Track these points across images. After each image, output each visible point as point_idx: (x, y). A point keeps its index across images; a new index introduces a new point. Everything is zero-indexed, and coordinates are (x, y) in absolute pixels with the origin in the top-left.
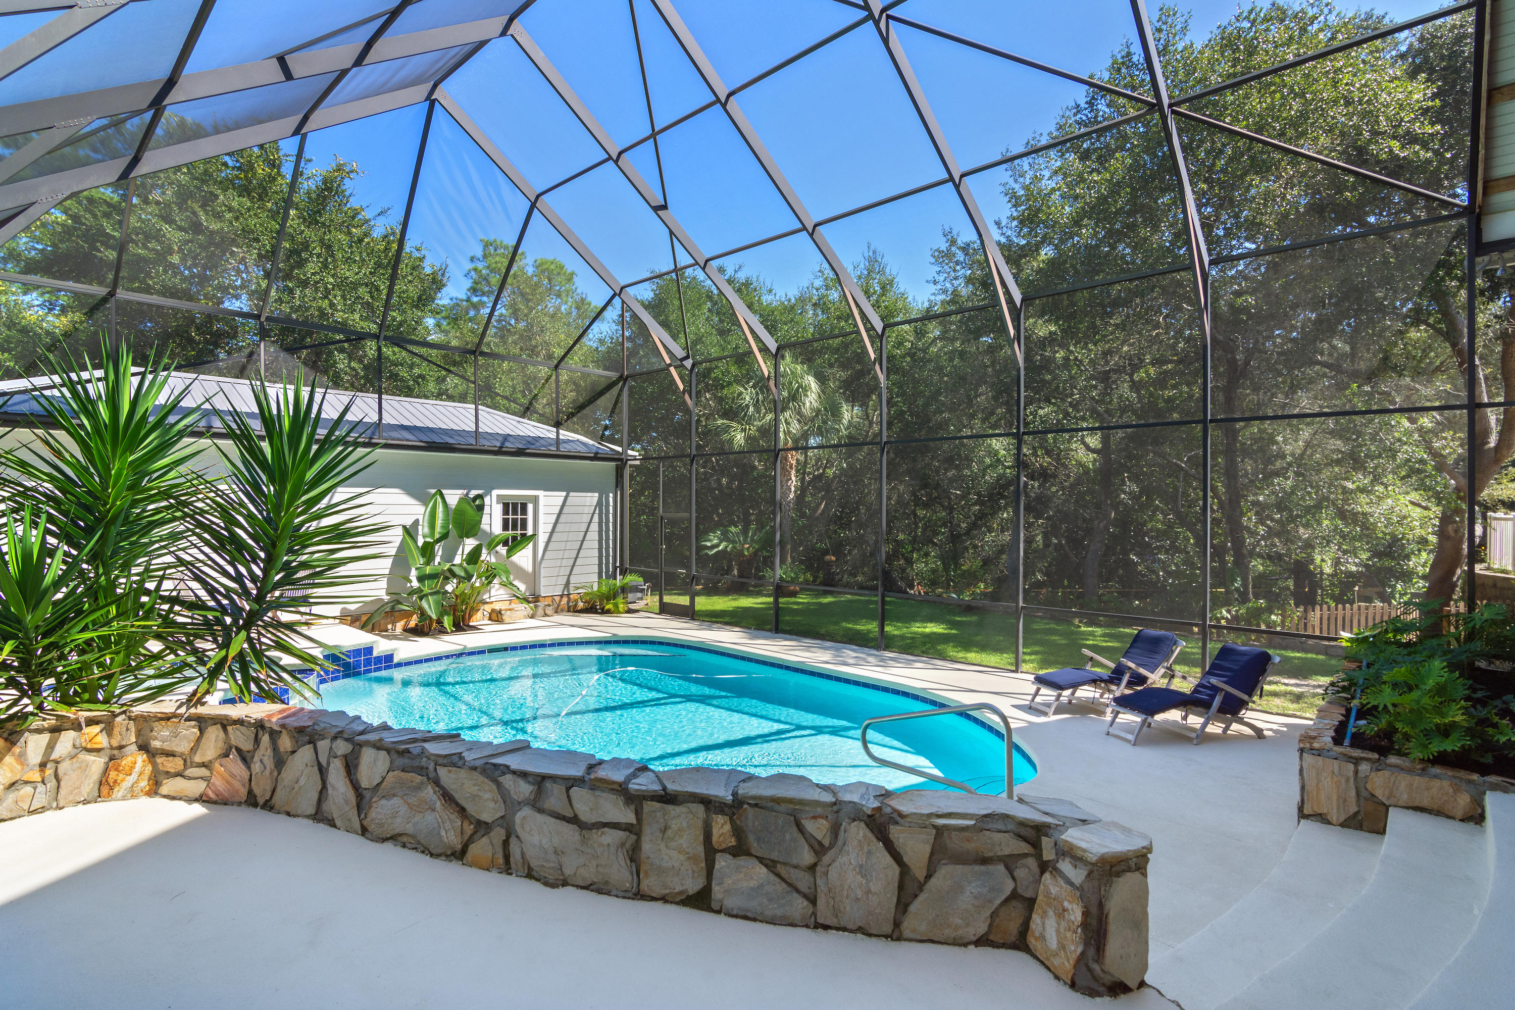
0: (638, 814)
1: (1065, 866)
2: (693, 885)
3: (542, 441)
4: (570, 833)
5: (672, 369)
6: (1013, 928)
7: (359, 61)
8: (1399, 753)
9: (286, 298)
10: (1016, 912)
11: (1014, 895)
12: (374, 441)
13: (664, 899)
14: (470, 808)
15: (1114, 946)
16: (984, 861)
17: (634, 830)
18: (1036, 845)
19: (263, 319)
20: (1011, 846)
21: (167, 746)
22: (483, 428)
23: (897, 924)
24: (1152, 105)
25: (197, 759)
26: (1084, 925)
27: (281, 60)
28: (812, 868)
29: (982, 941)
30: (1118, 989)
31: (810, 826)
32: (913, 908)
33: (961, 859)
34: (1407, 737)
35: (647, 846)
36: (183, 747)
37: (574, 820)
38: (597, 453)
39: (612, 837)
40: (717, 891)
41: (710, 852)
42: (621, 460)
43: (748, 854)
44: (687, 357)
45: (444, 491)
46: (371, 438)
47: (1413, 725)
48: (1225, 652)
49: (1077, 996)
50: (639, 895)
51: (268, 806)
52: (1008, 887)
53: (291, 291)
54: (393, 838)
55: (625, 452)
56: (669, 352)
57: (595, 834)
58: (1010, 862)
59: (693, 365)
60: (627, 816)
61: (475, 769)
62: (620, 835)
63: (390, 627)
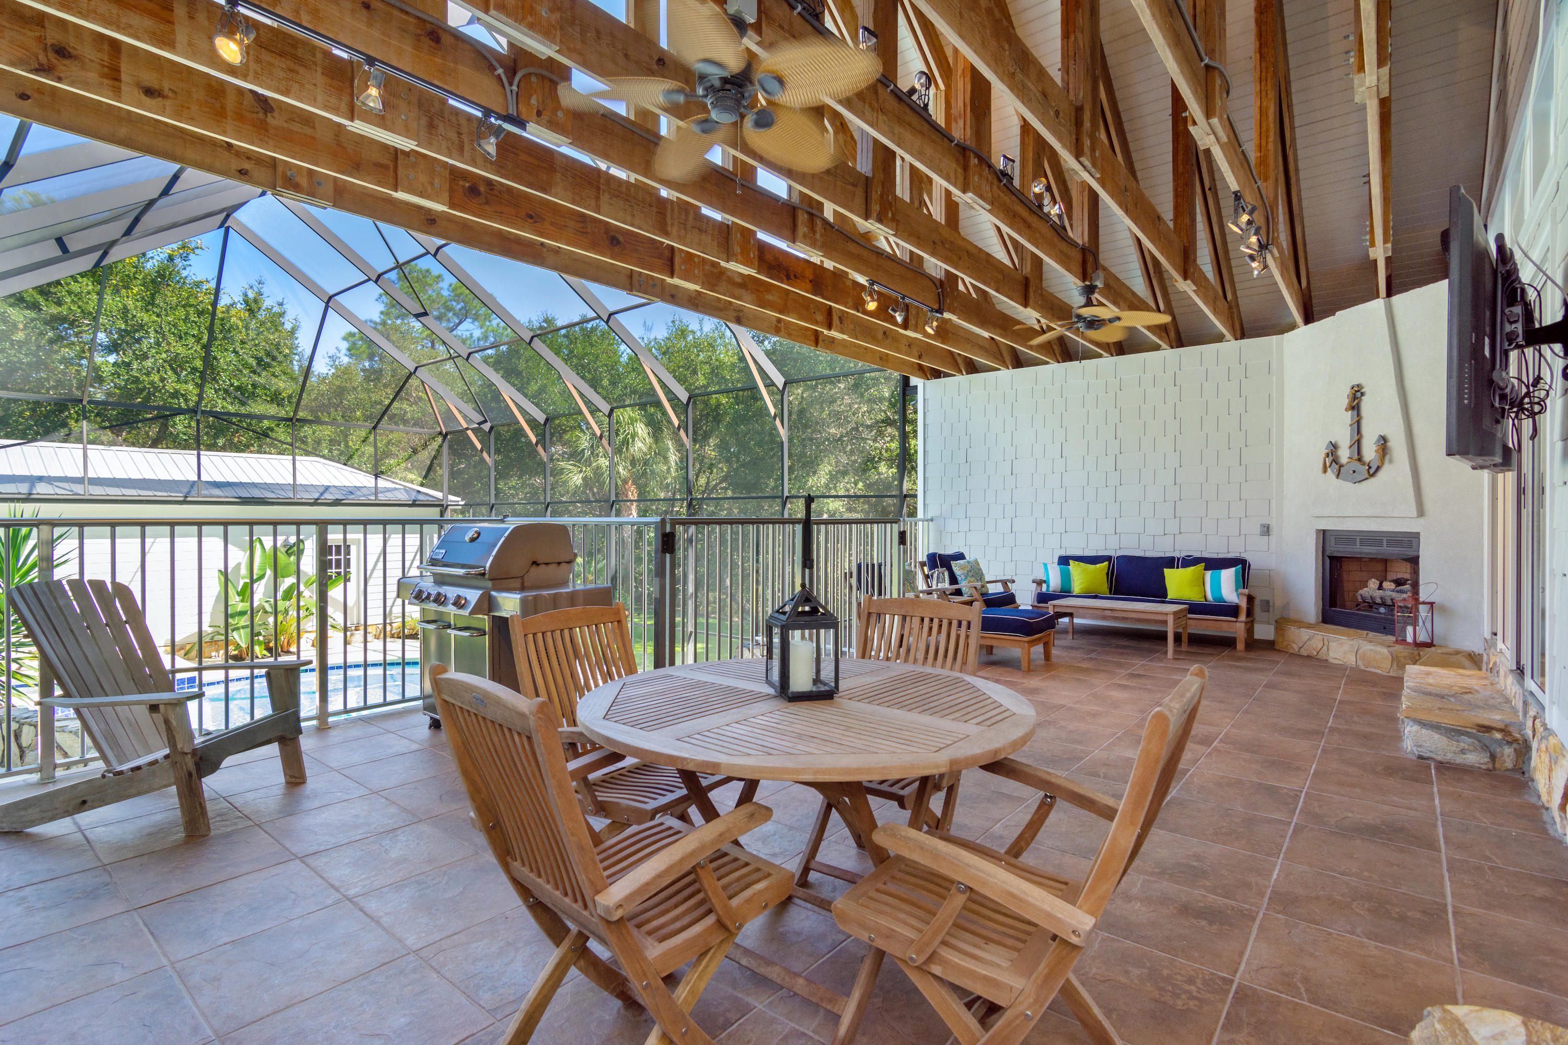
3: (364, 490)
5: (470, 433)
7: (128, 232)
9: (122, 371)
12: (189, 499)
19: (85, 403)
22: (300, 480)
27: (60, 241)
38: (414, 501)
42: (442, 505)
44: (485, 421)
45: (262, 538)
46: (186, 497)
53: (128, 365)
55: (445, 497)
56: (465, 417)
59: (492, 428)
61: (71, 732)
63: (213, 654)
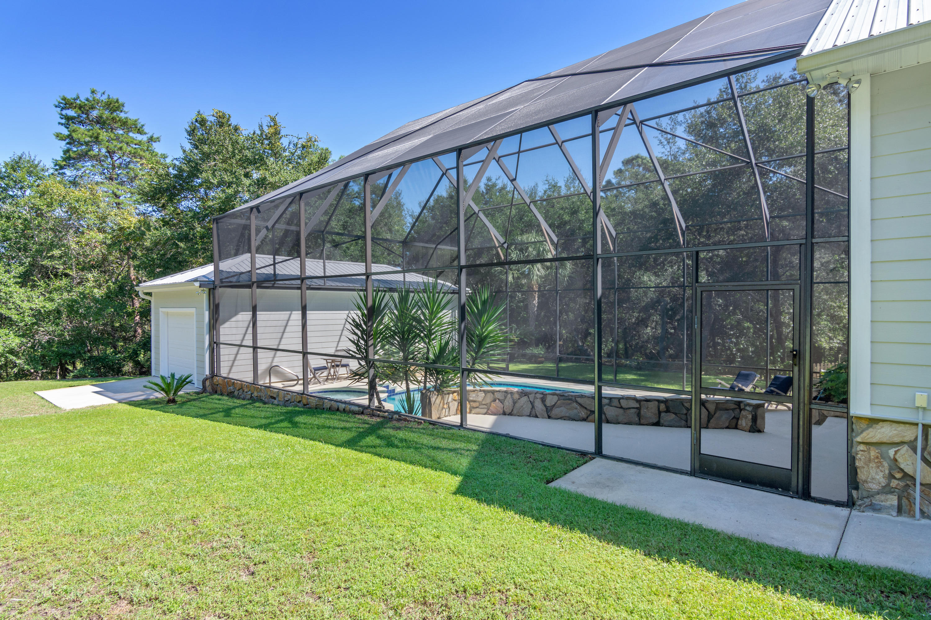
0: (640, 404)
1: (748, 408)
2: (655, 420)
4: (621, 411)
6: (734, 424)
8: (832, 401)
10: (735, 421)
11: (734, 417)
13: (647, 425)
14: (588, 408)
15: (759, 422)
16: (727, 410)
17: (639, 409)
18: (739, 406)
20: (733, 406)
21: (474, 399)
23: (707, 425)
24: (748, 163)
25: (484, 403)
26: (752, 419)
28: (686, 414)
29: (727, 428)
30: (759, 431)
31: (685, 404)
32: (711, 421)
33: (722, 409)
34: (834, 396)
35: (642, 412)
36: (480, 399)
37: (621, 407)
39: (633, 411)
40: (662, 421)
41: (660, 413)
43: (669, 412)
44: (505, 243)
47: (836, 392)
48: (776, 378)
49: (751, 433)
50: (640, 424)
51: (510, 414)
52: (733, 415)
54: (560, 418)
56: (497, 240)
57: (628, 411)
58: (733, 410)
60: (638, 406)
62: (635, 410)
